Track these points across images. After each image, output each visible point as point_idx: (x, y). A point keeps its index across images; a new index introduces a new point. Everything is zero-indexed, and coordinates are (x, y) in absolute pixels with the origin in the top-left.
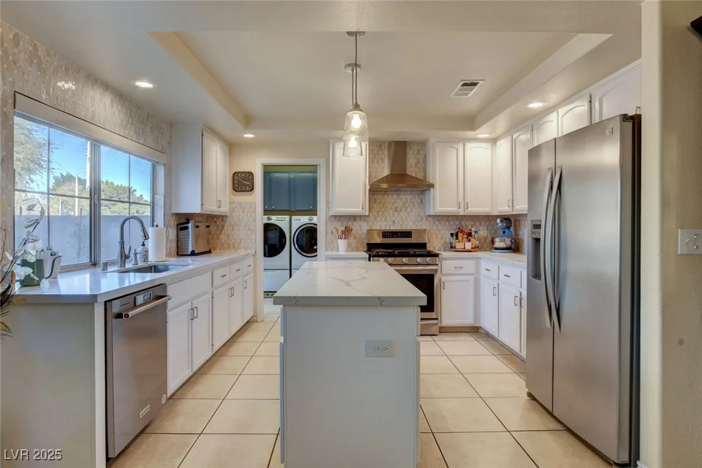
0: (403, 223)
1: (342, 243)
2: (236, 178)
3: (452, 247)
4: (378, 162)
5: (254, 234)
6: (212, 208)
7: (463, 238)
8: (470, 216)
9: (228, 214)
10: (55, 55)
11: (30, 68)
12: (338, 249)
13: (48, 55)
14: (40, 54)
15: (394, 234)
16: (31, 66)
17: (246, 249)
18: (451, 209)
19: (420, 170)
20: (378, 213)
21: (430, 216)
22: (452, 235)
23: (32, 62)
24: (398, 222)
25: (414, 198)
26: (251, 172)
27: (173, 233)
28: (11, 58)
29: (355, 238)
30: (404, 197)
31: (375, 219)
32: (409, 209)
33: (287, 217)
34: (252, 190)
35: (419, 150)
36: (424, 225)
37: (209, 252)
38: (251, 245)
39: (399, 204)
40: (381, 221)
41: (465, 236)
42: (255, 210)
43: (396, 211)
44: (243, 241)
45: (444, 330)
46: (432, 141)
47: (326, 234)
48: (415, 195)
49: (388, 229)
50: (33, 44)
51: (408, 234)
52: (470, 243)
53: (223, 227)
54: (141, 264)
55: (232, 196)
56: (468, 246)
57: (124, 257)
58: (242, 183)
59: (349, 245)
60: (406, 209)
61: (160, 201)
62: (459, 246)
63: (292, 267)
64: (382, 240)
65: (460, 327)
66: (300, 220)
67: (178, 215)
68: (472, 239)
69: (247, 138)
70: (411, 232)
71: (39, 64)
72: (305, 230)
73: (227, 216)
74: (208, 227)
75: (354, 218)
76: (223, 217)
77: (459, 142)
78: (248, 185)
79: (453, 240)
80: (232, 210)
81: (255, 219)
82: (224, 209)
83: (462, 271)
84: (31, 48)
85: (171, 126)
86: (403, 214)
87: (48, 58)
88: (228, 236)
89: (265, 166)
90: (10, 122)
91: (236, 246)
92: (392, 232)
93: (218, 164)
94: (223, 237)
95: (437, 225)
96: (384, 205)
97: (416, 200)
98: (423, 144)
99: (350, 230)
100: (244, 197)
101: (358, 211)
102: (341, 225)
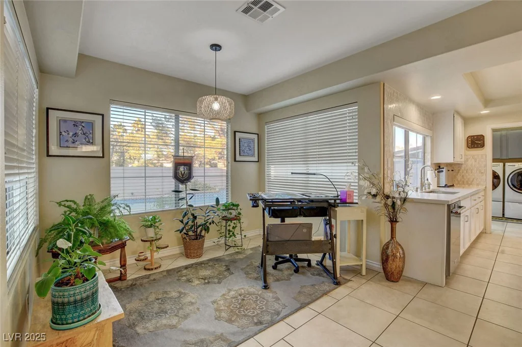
2: (470, 140)
5: (484, 176)
6: (458, 159)
17: (478, 185)
26: (482, 135)
33: (501, 164)
34: (483, 146)
37: (453, 186)
38: (482, 183)
42: (486, 160)
44: (475, 180)
53: (459, 170)
54: (427, 190)
55: (466, 151)
57: (422, 185)
61: (428, 157)
63: (505, 200)
66: (514, 166)
69: (483, 113)
72: (517, 174)
73: (462, 164)
74: (453, 171)
76: (459, 165)
78: (479, 144)
80: (467, 160)
81: (486, 166)
88: (463, 176)
89: (494, 130)
91: (469, 182)
100: (477, 152)
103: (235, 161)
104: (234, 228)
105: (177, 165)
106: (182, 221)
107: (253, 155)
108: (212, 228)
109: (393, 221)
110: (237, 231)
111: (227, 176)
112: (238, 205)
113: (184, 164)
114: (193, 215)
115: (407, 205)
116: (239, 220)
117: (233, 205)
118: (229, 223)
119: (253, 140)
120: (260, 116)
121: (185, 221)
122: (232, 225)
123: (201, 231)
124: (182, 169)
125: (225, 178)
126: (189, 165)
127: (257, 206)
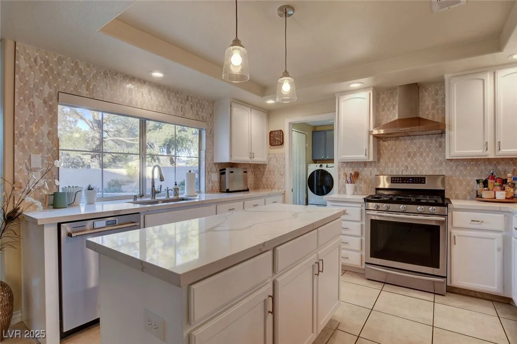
0: (417, 168)
1: (349, 187)
2: (272, 135)
3: (478, 196)
4: (388, 110)
5: (284, 178)
6: (243, 158)
7: (494, 186)
8: (503, 159)
9: (267, 163)
10: (94, 66)
11: (72, 77)
12: (345, 193)
13: (88, 67)
14: (80, 67)
15: (404, 180)
16: (72, 75)
17: (279, 189)
18: (476, 151)
19: (438, 111)
20: (389, 159)
21: (451, 160)
22: (478, 181)
23: (74, 72)
24: (412, 167)
25: (431, 143)
26: (281, 130)
27: (215, 177)
28: (55, 72)
29: (365, 182)
30: (418, 141)
31: (386, 164)
32: (424, 154)
34: (282, 144)
35: (437, 90)
36: (444, 171)
37: (247, 190)
38: (282, 186)
39: (413, 148)
40: (392, 165)
41: (498, 184)
42: (285, 159)
43: (409, 156)
44: (276, 183)
45: (453, 291)
46: (446, 77)
47: (339, 179)
48: (432, 139)
49: (400, 174)
50: (74, 62)
51: (420, 180)
52: (504, 193)
53: (264, 172)
55: (269, 149)
56: (501, 195)
57: (155, 192)
58: (276, 139)
59: (356, 189)
60: (421, 154)
62: (486, 195)
64: (389, 186)
65: (480, 293)
68: (507, 187)
69: (270, 104)
70: (424, 178)
71: (80, 73)
73: (266, 164)
74: (245, 172)
75: (365, 164)
76: (264, 166)
77: (486, 71)
78: (279, 140)
79: (479, 187)
80: (269, 160)
81: (284, 166)
82: (259, 159)
83: (483, 226)
84: (73, 65)
85: (213, 102)
86: (418, 159)
87: (88, 69)
88: (267, 180)
89: (290, 125)
90: (55, 110)
91: (272, 186)
92: (402, 178)
94: (264, 180)
95: (461, 170)
96: (395, 151)
97: (434, 143)
98: (440, 83)
99: (357, 175)
100: (277, 150)
101: (361, 157)
102: (350, 171)
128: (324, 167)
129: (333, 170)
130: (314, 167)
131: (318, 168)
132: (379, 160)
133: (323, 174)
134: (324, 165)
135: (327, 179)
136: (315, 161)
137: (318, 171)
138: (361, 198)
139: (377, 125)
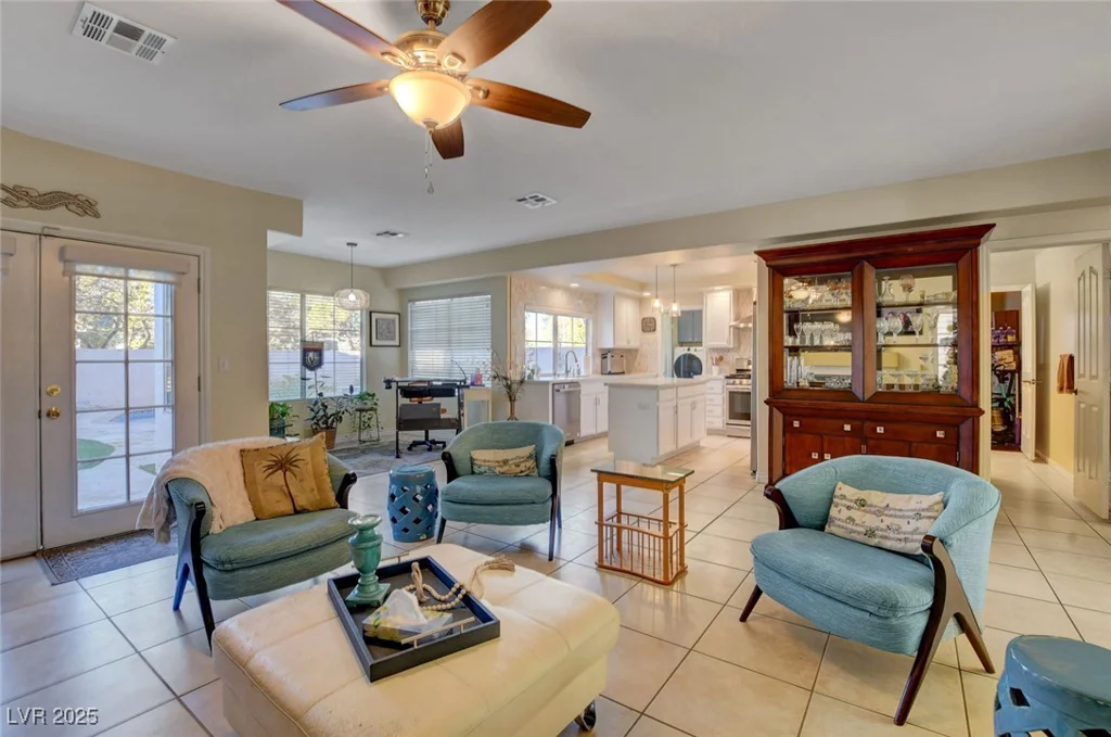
1: (715, 369)
2: (645, 322)
6: (623, 344)
9: (639, 348)
12: (712, 373)
26: (653, 317)
29: (727, 364)
34: (654, 330)
37: (624, 372)
42: (656, 344)
44: (649, 367)
47: (707, 363)
53: (637, 357)
55: (642, 335)
57: (568, 371)
58: (648, 325)
59: (720, 370)
61: (590, 341)
67: (602, 350)
74: (622, 357)
75: (728, 350)
76: (636, 351)
78: (651, 327)
80: (642, 345)
81: (657, 351)
82: (634, 344)
88: (639, 364)
93: (628, 313)
94: (636, 364)
99: (721, 358)
100: (650, 336)
101: (723, 344)
102: (716, 355)
103: (371, 345)
104: (369, 419)
105: (305, 351)
106: (312, 410)
107: (393, 339)
108: (345, 417)
109: (512, 399)
110: (373, 422)
111: (361, 363)
112: (374, 395)
113: (314, 350)
114: (323, 405)
115: (525, 387)
116: (376, 410)
117: (369, 395)
118: (364, 413)
119: (393, 321)
120: (401, 292)
121: (316, 409)
122: (368, 416)
123: (333, 421)
124: (311, 355)
125: (359, 365)
126: (319, 351)
127: (390, 388)
128: (692, 352)
129: (699, 352)
130: (681, 351)
131: (686, 352)
132: (739, 347)
133: (691, 358)
134: (692, 349)
135: (695, 364)
136: (681, 344)
137: (685, 355)
138: (722, 377)
139: (737, 318)
